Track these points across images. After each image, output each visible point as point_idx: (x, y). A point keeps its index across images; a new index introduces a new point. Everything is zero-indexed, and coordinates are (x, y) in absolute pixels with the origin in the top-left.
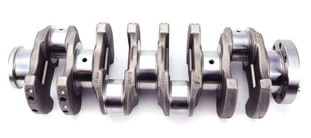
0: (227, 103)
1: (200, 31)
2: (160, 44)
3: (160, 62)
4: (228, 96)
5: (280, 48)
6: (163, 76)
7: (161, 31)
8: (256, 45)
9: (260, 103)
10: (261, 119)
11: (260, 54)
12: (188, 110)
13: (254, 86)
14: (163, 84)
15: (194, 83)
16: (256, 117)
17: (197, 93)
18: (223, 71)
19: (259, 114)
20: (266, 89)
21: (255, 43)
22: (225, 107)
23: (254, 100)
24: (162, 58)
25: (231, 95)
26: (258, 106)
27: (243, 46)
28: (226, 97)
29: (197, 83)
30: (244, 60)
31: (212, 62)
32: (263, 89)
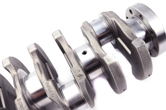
0: (115, 79)
1: (61, 34)
2: (36, 62)
3: (40, 75)
4: (112, 71)
5: (132, 13)
6: (48, 86)
7: (30, 51)
8: (112, 20)
9: (143, 62)
10: (151, 76)
11: (119, 24)
12: (87, 103)
13: (130, 52)
14: (52, 93)
15: (77, 77)
16: (146, 76)
17: (85, 84)
18: (97, 54)
19: (147, 73)
20: (141, 47)
21: (110, 19)
22: (116, 83)
23: (136, 64)
24: (41, 72)
25: (114, 69)
26: (143, 66)
27: (103, 29)
28: (112, 73)
29: (80, 76)
30: (110, 39)
31: (85, 53)
32: (138, 48)
